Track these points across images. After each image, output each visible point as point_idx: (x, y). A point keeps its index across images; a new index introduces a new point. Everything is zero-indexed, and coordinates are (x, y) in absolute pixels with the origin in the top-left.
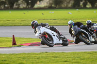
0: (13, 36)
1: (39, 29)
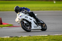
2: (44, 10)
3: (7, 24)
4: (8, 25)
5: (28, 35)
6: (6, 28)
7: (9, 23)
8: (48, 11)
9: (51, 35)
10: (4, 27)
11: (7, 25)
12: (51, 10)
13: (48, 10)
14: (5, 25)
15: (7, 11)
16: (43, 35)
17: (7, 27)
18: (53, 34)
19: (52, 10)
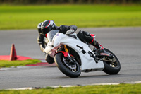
0: (13, 46)
1: (52, 36)
2: (111, 26)
3: (28, 59)
4: (31, 62)
5: (74, 84)
6: (26, 69)
7: (33, 57)
8: (121, 28)
9: (127, 83)
10: (20, 65)
11: (27, 62)
12: (127, 25)
13: (120, 25)
14: (23, 62)
15: (28, 28)
16: (110, 84)
17: (27, 65)
18: (131, 81)
19: (130, 25)
